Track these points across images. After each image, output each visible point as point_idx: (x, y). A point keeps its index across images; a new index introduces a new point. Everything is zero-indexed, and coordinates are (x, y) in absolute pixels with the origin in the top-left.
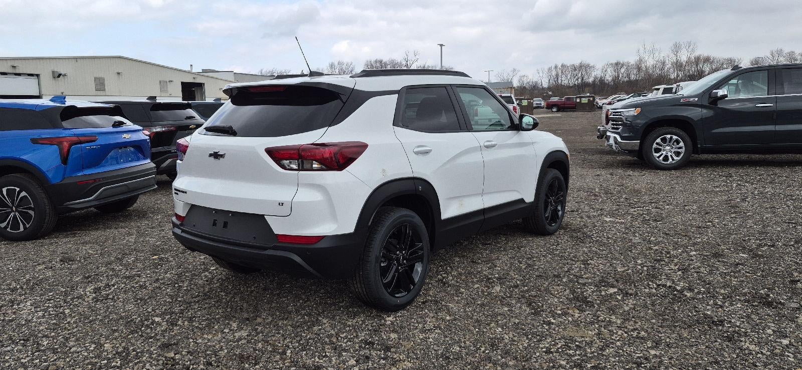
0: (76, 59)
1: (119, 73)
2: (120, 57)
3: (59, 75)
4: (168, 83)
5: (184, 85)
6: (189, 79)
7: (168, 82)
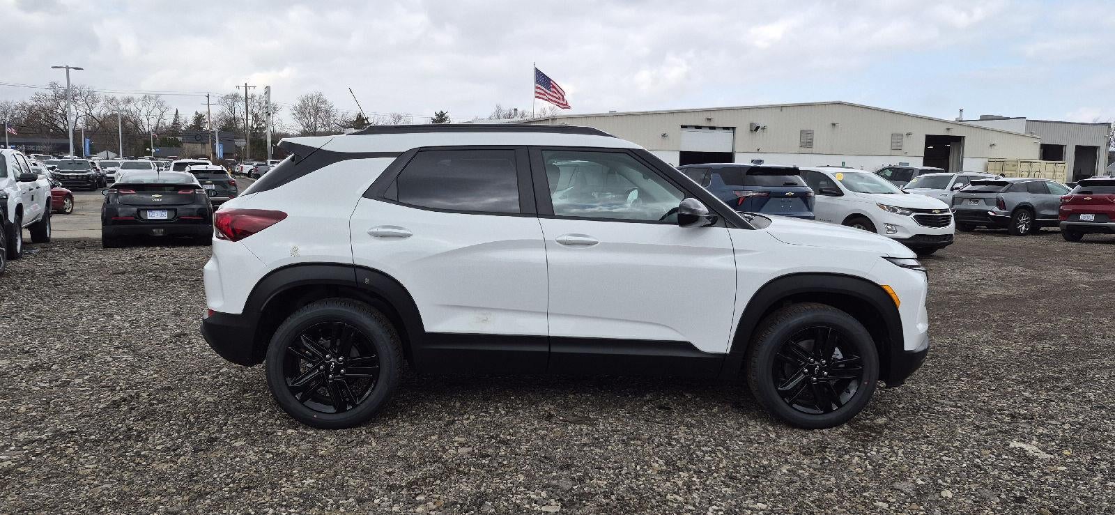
0: (782, 107)
1: (834, 125)
2: (840, 103)
3: (757, 128)
4: (905, 138)
5: (930, 139)
6: (939, 131)
7: (904, 136)
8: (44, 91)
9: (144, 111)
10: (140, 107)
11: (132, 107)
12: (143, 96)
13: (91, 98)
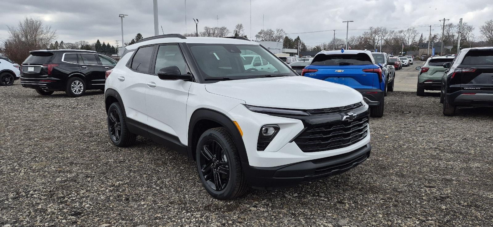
8: (367, 31)
9: (407, 35)
10: (405, 34)
11: (402, 34)
12: (407, 29)
13: (385, 32)
